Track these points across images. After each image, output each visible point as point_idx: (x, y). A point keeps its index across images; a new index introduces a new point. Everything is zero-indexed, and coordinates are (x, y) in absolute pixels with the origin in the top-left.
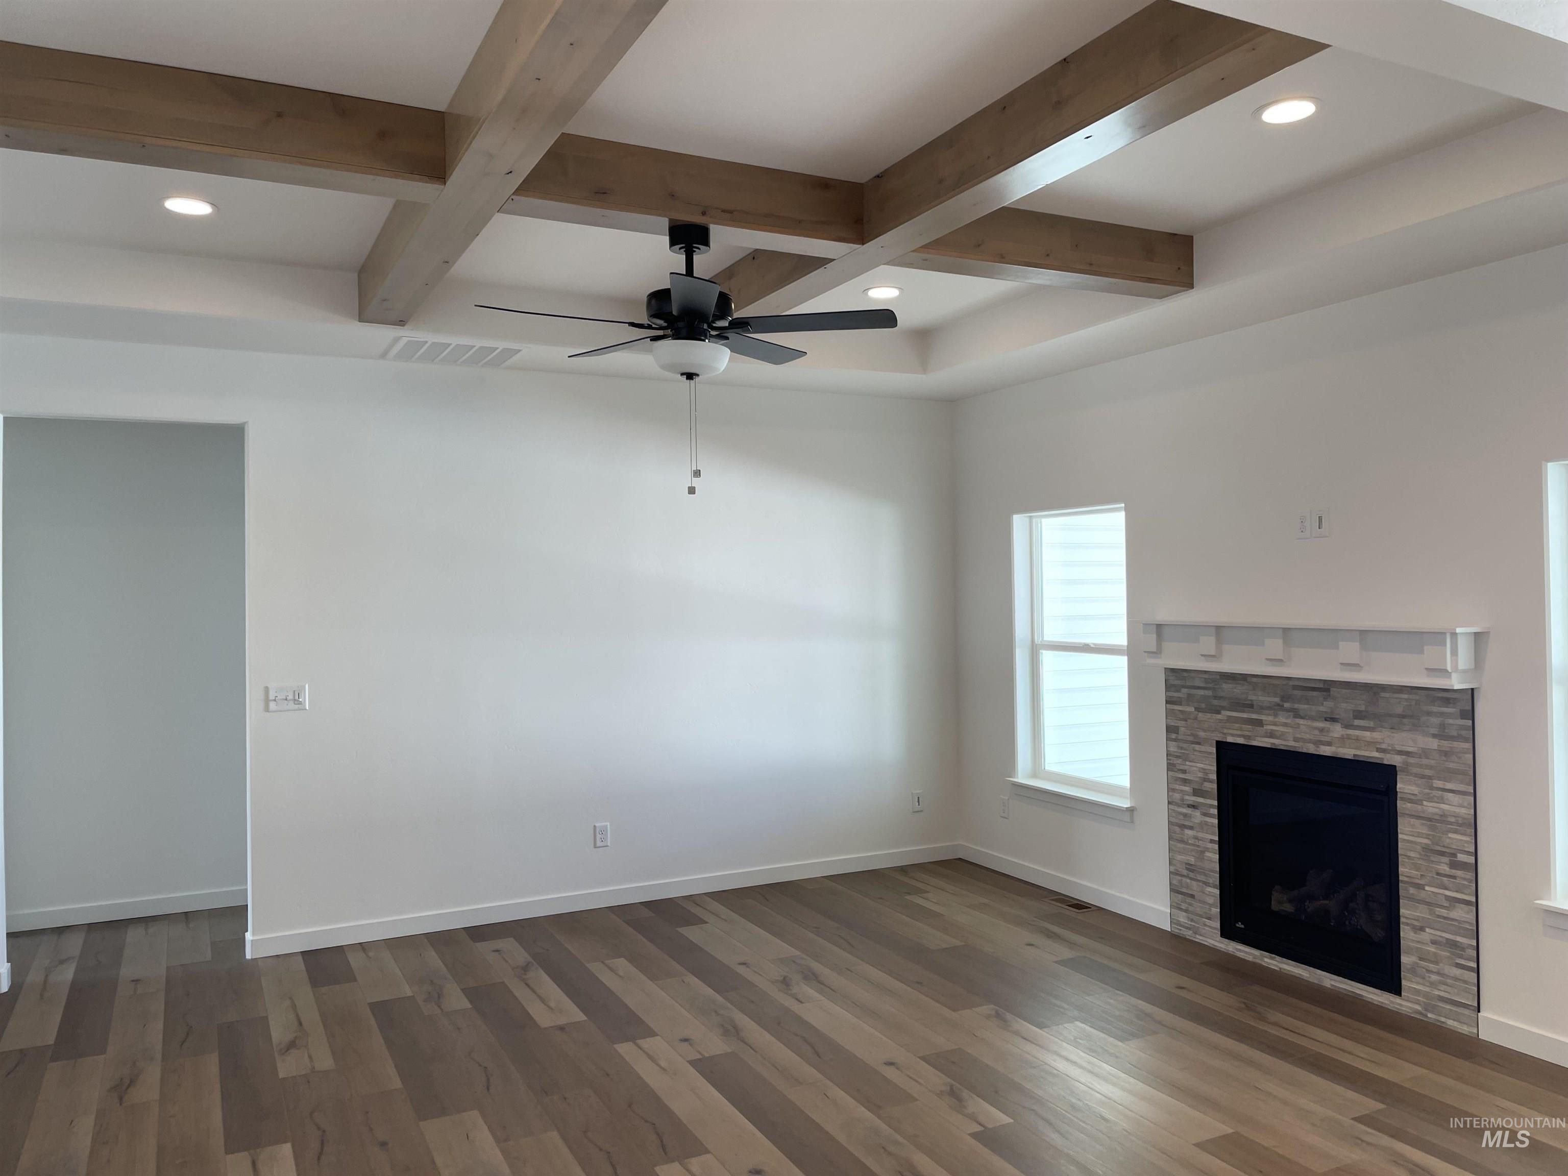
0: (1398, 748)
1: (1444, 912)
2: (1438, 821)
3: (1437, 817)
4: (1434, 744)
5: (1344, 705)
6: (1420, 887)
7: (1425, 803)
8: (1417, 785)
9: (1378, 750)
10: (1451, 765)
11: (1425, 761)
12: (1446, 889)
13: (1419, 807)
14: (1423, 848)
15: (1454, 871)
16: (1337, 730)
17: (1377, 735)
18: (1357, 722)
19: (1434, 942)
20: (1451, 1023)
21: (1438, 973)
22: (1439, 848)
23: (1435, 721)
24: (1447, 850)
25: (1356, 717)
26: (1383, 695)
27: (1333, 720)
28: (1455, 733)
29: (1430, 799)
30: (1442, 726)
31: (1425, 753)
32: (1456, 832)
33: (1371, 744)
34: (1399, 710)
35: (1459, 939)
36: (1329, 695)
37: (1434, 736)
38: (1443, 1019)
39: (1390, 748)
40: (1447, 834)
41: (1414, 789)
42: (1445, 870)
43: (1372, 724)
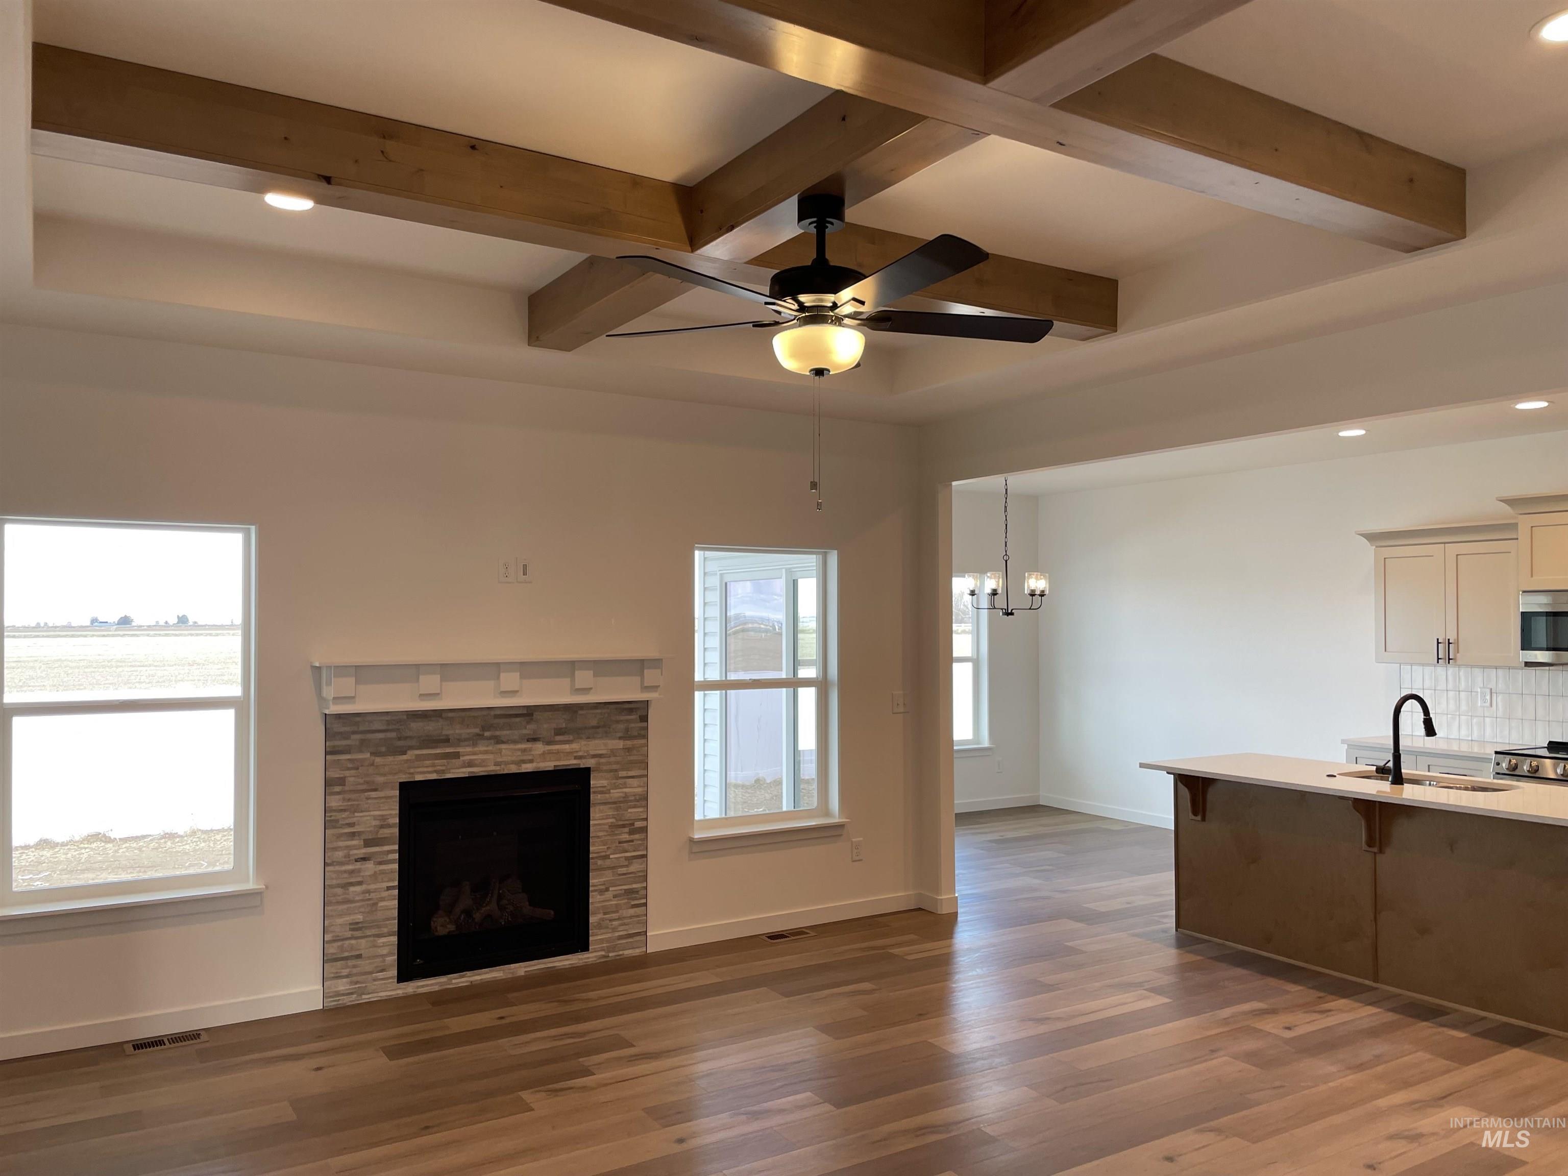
0: (592, 753)
1: (624, 870)
2: (620, 802)
3: (622, 799)
4: (620, 744)
5: (545, 726)
6: (607, 857)
7: (612, 791)
8: (606, 779)
9: (576, 758)
10: (632, 758)
11: (612, 759)
12: (627, 852)
13: (607, 795)
14: (610, 826)
15: (632, 836)
16: (539, 748)
17: (575, 746)
18: (558, 738)
19: (615, 896)
20: (628, 953)
21: (619, 919)
22: (621, 823)
23: (621, 726)
24: (627, 822)
25: (557, 734)
26: (580, 712)
27: (535, 740)
28: (636, 734)
29: (616, 787)
30: (627, 730)
31: (613, 752)
32: (635, 807)
33: (569, 754)
34: (594, 723)
35: (634, 886)
36: (532, 719)
37: (620, 738)
38: (621, 953)
39: (586, 754)
40: (627, 811)
41: (604, 782)
42: (626, 838)
43: (571, 738)
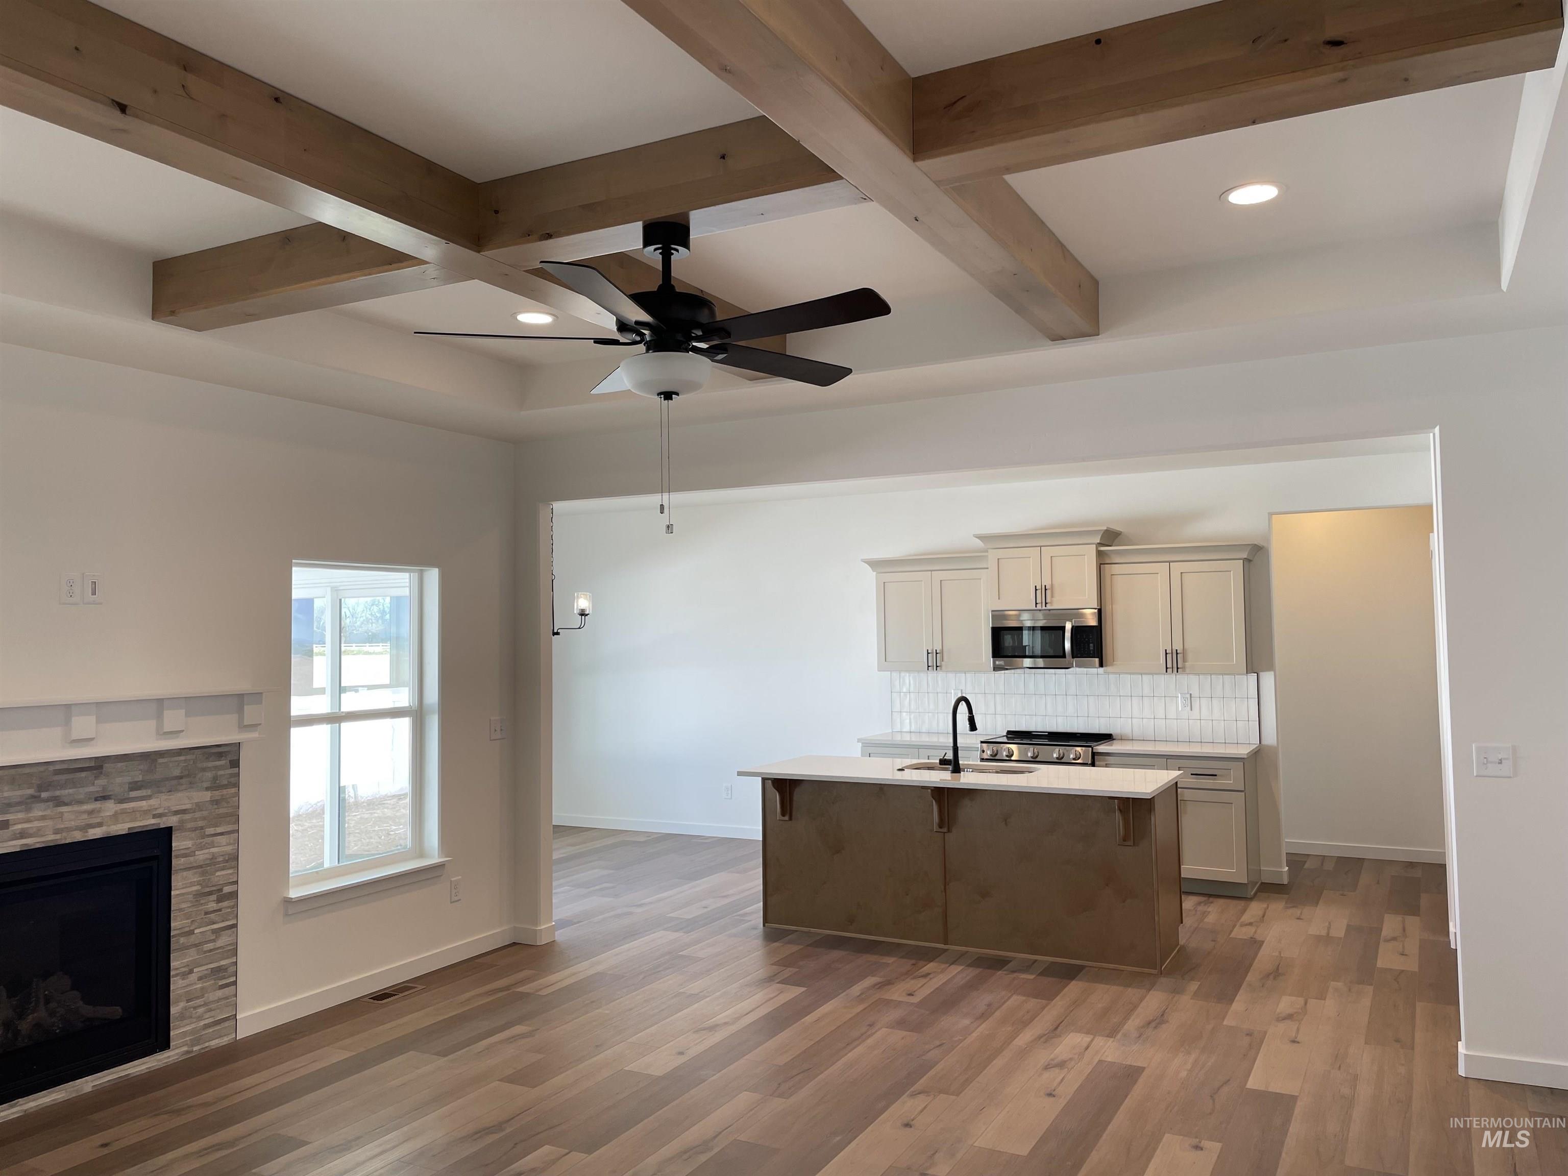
0: (174, 809)
1: (210, 946)
2: (208, 865)
3: (208, 862)
4: (207, 796)
5: (119, 780)
6: (191, 932)
7: (197, 853)
8: (191, 839)
9: (154, 816)
10: (222, 811)
11: (198, 815)
12: (214, 923)
13: (192, 859)
14: (194, 895)
15: (220, 904)
16: (110, 807)
17: (153, 802)
18: (133, 794)
19: (200, 979)
20: (215, 1043)
21: (205, 1004)
22: (208, 890)
23: (209, 775)
24: (214, 888)
25: (132, 789)
26: (161, 761)
27: (105, 798)
28: (225, 782)
29: (201, 849)
30: (215, 778)
31: (199, 807)
32: (223, 869)
33: (146, 812)
34: (177, 772)
35: (223, 963)
36: (101, 773)
37: (207, 789)
38: (207, 1044)
39: (166, 811)
40: (215, 875)
41: (189, 844)
42: (213, 907)
43: (149, 792)
